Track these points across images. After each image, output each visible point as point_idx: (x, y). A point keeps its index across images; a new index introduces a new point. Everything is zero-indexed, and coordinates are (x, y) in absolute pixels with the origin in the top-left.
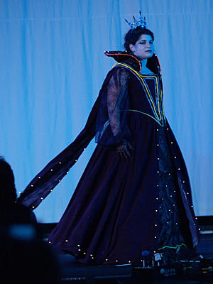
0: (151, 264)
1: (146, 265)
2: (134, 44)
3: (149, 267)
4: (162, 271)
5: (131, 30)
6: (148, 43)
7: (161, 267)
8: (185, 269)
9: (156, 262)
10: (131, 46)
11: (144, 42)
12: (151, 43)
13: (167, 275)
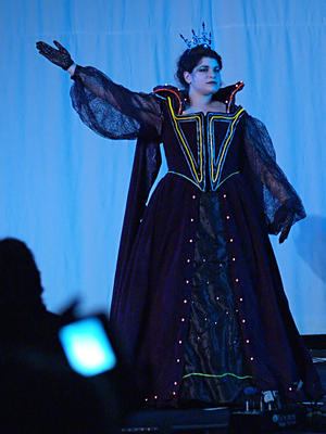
0: (258, 408)
1: (251, 409)
2: (190, 72)
3: (254, 412)
4: (275, 417)
5: (187, 51)
6: (211, 70)
7: (273, 412)
8: (310, 414)
9: (266, 405)
10: (186, 74)
11: (206, 69)
12: (215, 70)
13: (284, 425)
